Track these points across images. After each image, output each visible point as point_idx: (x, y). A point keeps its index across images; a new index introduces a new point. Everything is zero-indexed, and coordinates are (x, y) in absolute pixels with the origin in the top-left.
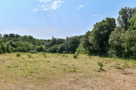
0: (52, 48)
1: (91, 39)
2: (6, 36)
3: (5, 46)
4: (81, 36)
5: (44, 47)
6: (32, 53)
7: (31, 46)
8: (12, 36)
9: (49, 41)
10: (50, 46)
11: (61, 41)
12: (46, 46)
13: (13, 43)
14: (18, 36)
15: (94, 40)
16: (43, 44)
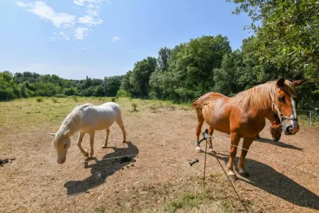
0: (86, 91)
1: (132, 79)
2: (19, 75)
3: (19, 89)
4: (122, 77)
5: (75, 89)
6: (59, 97)
7: (57, 88)
8: (27, 75)
9: (82, 82)
10: (84, 88)
11: (97, 82)
12: (79, 89)
13: (31, 85)
14: (36, 76)
15: (135, 82)
16: (75, 86)
